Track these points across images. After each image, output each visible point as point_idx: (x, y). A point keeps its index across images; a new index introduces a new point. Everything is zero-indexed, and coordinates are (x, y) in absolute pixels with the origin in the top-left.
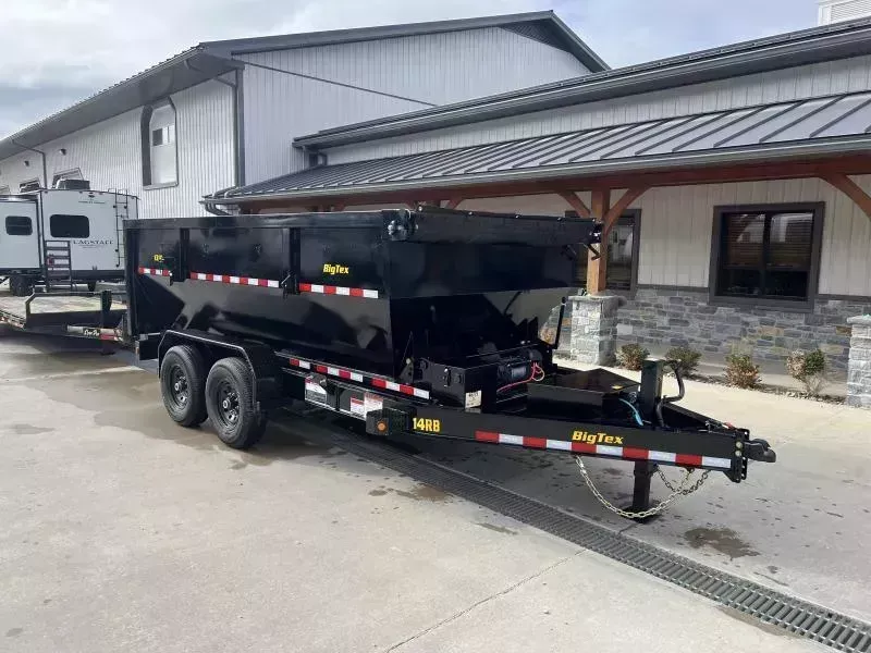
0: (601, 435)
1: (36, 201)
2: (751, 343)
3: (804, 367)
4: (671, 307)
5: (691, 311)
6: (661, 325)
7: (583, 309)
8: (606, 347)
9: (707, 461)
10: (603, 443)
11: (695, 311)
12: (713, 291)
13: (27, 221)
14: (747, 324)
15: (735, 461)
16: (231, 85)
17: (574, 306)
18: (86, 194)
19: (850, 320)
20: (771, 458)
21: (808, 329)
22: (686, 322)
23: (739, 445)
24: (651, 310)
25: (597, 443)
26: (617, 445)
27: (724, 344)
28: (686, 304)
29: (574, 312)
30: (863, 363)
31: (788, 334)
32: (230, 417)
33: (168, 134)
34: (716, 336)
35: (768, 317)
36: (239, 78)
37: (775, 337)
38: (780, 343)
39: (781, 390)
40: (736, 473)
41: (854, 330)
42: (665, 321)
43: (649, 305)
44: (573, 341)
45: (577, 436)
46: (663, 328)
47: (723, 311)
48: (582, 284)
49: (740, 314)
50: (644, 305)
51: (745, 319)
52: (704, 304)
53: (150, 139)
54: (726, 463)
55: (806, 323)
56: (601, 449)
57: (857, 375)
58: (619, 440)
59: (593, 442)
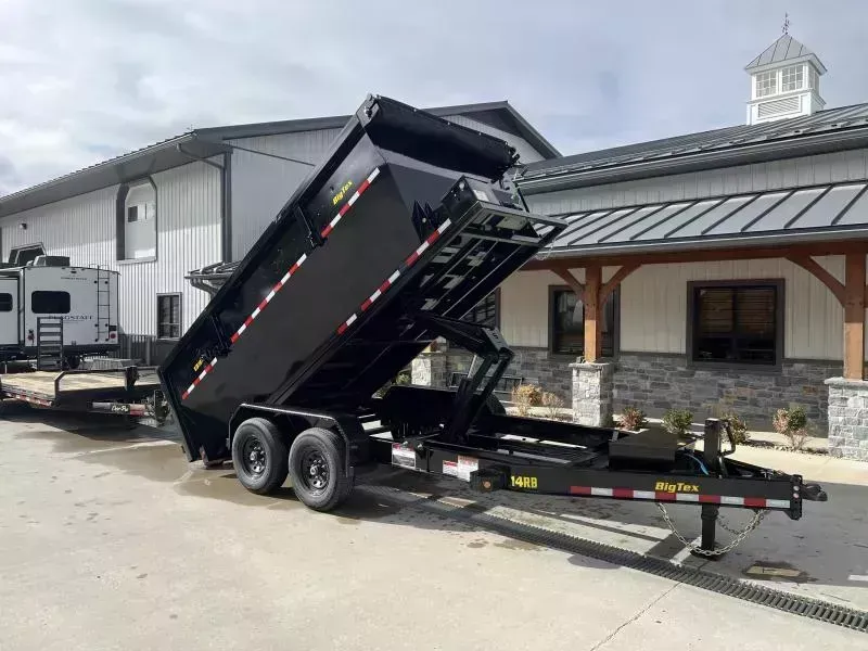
0: (680, 485)
1: (18, 278)
2: (727, 403)
3: (790, 424)
4: (653, 372)
5: (672, 374)
6: (642, 388)
7: (584, 376)
8: (605, 409)
9: (770, 503)
10: (682, 492)
11: (676, 375)
12: (691, 357)
13: (8, 297)
14: (723, 386)
15: (794, 502)
16: (220, 167)
17: (575, 372)
18: (68, 270)
19: (827, 381)
20: (824, 498)
21: (779, 390)
22: (667, 385)
23: (796, 488)
24: (633, 375)
25: (677, 491)
26: (694, 493)
27: (703, 405)
28: (666, 369)
29: (575, 378)
30: (841, 419)
31: (761, 395)
32: (315, 483)
33: (145, 213)
34: (695, 397)
35: (743, 378)
36: (227, 161)
37: (749, 397)
38: (755, 403)
39: (769, 445)
40: (795, 512)
41: (831, 389)
42: (647, 384)
43: (633, 370)
44: (575, 404)
45: (660, 486)
46: (647, 391)
47: (701, 374)
48: (581, 353)
49: (715, 378)
50: (629, 370)
51: (721, 382)
52: (683, 369)
53: (125, 216)
54: (786, 504)
55: (777, 384)
56: (680, 497)
57: (838, 429)
58: (695, 488)
59: (674, 490)
